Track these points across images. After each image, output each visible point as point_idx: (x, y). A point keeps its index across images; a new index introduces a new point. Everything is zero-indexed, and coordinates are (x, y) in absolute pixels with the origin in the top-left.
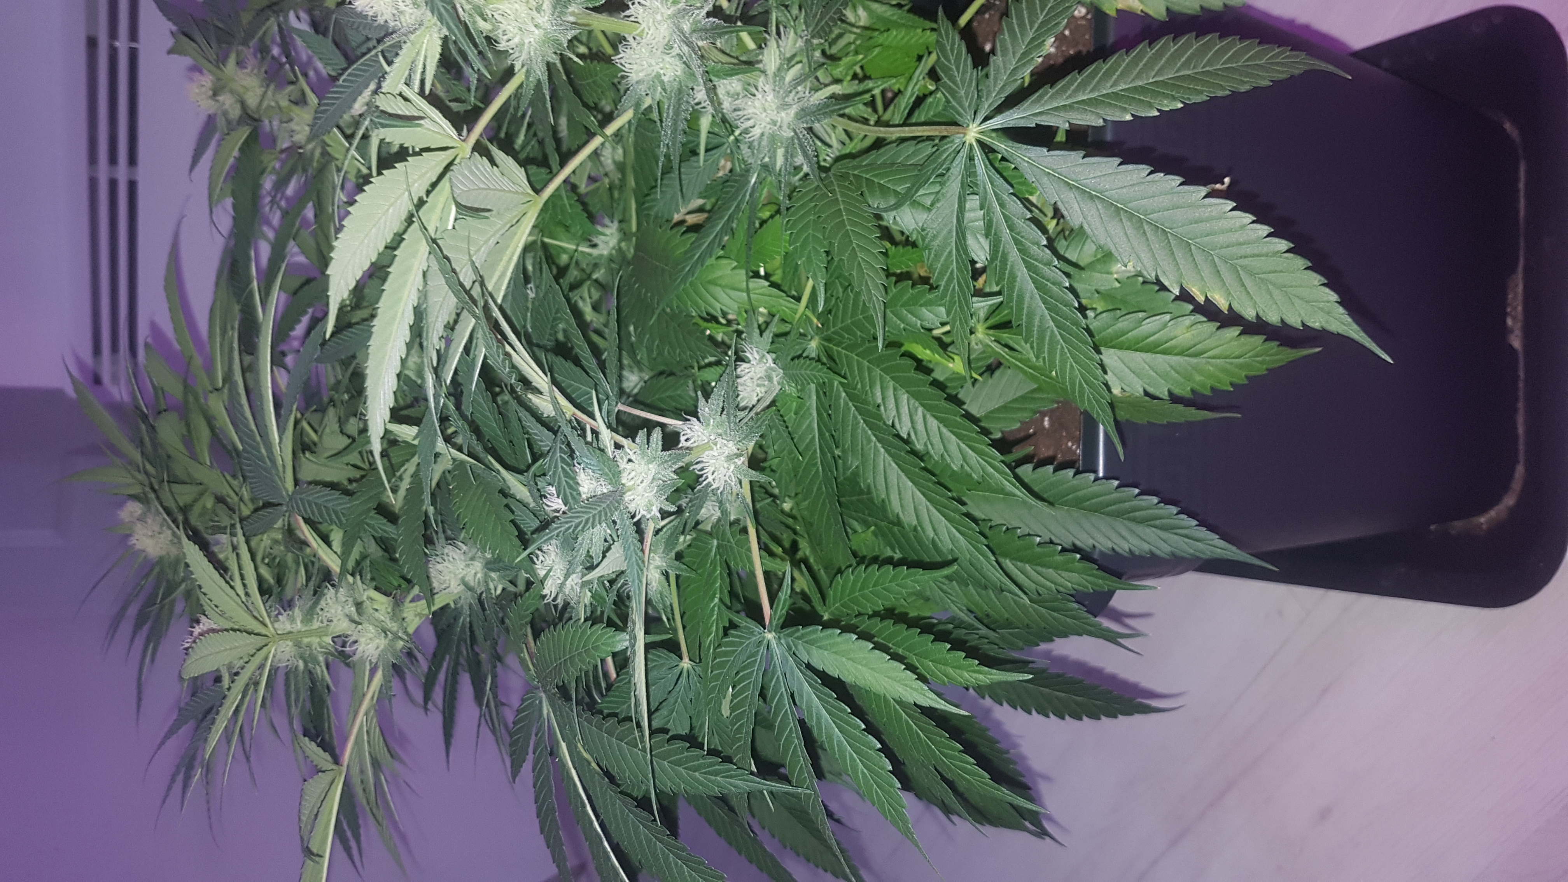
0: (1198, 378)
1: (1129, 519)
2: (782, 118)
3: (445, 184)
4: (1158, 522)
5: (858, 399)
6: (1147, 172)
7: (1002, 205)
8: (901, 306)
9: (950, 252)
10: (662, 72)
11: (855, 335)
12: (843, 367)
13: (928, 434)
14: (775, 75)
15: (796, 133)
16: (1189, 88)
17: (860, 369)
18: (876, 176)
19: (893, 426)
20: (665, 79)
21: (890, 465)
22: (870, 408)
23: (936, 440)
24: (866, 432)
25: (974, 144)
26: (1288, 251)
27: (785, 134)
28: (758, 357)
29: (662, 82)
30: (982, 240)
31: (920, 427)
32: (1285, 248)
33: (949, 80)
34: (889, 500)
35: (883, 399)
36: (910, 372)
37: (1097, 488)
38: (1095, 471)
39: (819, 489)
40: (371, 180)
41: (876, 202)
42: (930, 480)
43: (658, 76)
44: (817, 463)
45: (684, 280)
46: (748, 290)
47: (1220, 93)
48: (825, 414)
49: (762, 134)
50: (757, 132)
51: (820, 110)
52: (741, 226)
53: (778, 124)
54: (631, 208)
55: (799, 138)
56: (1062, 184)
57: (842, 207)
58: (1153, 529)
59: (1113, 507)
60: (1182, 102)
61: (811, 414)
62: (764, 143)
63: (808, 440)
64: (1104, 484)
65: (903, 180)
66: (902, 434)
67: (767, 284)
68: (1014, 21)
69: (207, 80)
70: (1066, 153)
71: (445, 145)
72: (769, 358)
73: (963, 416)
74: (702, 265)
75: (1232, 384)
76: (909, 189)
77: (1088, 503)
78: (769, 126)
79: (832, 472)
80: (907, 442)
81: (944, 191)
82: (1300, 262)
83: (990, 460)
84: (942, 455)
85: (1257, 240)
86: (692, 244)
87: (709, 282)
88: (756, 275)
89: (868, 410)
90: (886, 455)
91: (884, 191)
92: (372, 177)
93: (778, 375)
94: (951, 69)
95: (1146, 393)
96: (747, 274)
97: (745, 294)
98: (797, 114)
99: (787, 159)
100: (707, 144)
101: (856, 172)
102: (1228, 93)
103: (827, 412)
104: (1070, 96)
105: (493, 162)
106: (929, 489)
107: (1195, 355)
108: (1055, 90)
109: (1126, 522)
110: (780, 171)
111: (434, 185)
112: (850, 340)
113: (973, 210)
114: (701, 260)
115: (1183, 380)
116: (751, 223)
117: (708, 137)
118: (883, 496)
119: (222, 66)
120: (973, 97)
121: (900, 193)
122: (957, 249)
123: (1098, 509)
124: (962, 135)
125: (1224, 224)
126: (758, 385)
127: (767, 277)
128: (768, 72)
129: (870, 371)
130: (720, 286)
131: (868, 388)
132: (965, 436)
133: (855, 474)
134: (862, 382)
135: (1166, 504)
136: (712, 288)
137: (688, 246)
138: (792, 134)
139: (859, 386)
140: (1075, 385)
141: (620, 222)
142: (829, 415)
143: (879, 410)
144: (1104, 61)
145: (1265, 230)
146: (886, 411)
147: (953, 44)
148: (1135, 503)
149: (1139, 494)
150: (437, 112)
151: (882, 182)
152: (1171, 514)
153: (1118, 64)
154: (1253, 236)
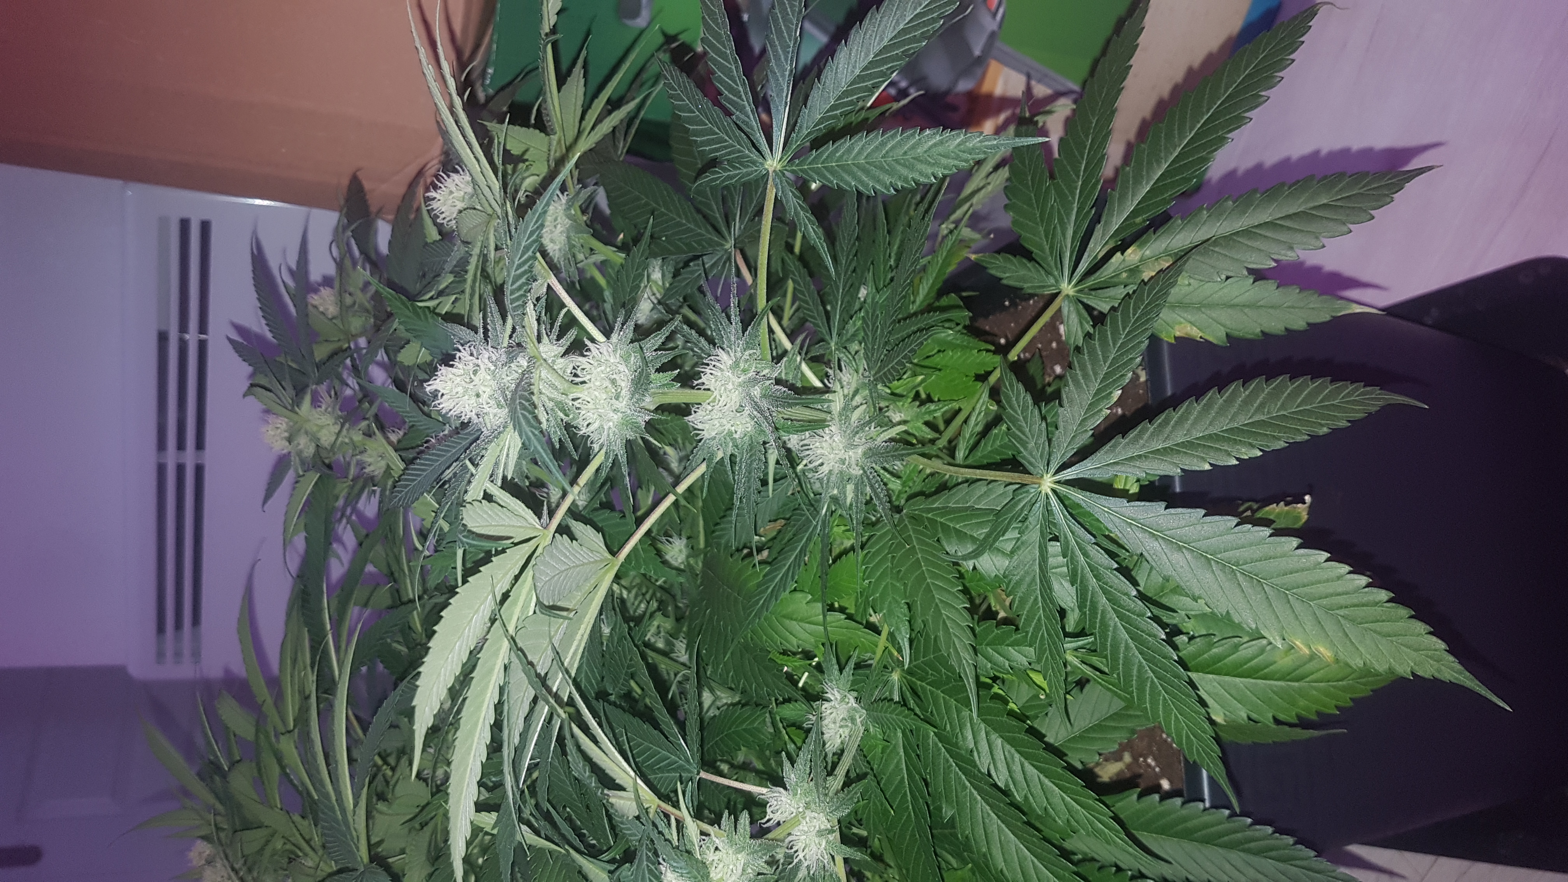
0: (1302, 702)
1: (1244, 851)
2: (850, 457)
3: (529, 573)
4: (1273, 854)
5: (950, 743)
6: (1235, 524)
7: (1086, 554)
8: (987, 645)
9: (1036, 599)
10: (733, 428)
11: (940, 672)
12: (929, 705)
13: (1028, 786)
14: (840, 415)
15: (865, 472)
16: (1266, 435)
17: (948, 708)
18: (951, 520)
19: (989, 775)
20: (736, 436)
21: (989, 815)
22: (963, 752)
23: (1037, 791)
24: (960, 778)
25: (1050, 493)
26: (1390, 601)
27: (853, 472)
28: (839, 698)
29: (734, 440)
30: (1067, 585)
31: (1019, 777)
32: (1386, 598)
33: (1018, 429)
34: (990, 855)
35: (975, 743)
36: (1003, 717)
37: (1207, 818)
38: (1203, 800)
39: (913, 835)
40: (457, 590)
41: (953, 548)
42: (1034, 836)
43: (730, 434)
44: (908, 806)
45: (758, 615)
46: (824, 624)
47: (1299, 438)
48: (913, 755)
49: (830, 471)
50: (825, 469)
51: (888, 452)
52: (813, 559)
53: (847, 463)
54: (698, 525)
55: (868, 478)
56: (1147, 535)
57: (920, 556)
58: (1270, 861)
59: (1226, 838)
60: (1261, 450)
61: (898, 753)
62: (833, 478)
63: (896, 782)
64: (1214, 813)
65: (980, 525)
66: (999, 784)
67: (843, 617)
68: (1078, 372)
69: (282, 424)
70: (1147, 504)
71: (528, 537)
72: (851, 699)
73: (1065, 768)
74: (776, 600)
75: (1337, 707)
76: (988, 535)
77: (1199, 833)
78: (837, 465)
79: (926, 821)
80: (1006, 793)
81: (1024, 538)
82: (1404, 612)
83: (1097, 815)
84: (1046, 809)
85: (1357, 590)
86: (765, 576)
87: (784, 616)
88: (831, 608)
89: (962, 755)
90: (984, 804)
91: (961, 536)
92: (457, 587)
93: (861, 715)
94: (1018, 420)
95: (1249, 719)
96: (823, 607)
97: (822, 628)
98: (865, 454)
99: (857, 496)
100: (775, 474)
101: (929, 515)
102: (1306, 437)
103: (914, 751)
104: (1143, 446)
105: (572, 538)
106: (1033, 843)
107: (1297, 680)
108: (1127, 440)
109: (1242, 854)
110: (851, 505)
111: (517, 578)
112: (935, 676)
113: (1055, 556)
114: (775, 594)
115: (1287, 706)
116: (824, 559)
117: (776, 468)
118: (984, 850)
119: (296, 409)
120: (1044, 448)
121: (978, 539)
122: (1042, 596)
123: (1208, 841)
124: (1037, 486)
125: (1318, 574)
126: (841, 727)
127: (842, 610)
128: (834, 412)
129: (959, 712)
130: (795, 620)
131: (958, 730)
132: (1068, 788)
133: (952, 823)
134: (950, 723)
135: (1281, 834)
136: (787, 622)
137: (761, 578)
138: (861, 472)
139: (948, 726)
140: (1182, 736)
141: (688, 538)
142: (918, 755)
143: (972, 756)
144: (1174, 410)
145: (1363, 580)
146: (979, 758)
147: (1019, 394)
148: (1249, 833)
149: (1252, 824)
150: (520, 503)
151: (957, 526)
152: (1288, 845)
153: (1188, 412)
154: (1350, 587)
